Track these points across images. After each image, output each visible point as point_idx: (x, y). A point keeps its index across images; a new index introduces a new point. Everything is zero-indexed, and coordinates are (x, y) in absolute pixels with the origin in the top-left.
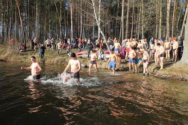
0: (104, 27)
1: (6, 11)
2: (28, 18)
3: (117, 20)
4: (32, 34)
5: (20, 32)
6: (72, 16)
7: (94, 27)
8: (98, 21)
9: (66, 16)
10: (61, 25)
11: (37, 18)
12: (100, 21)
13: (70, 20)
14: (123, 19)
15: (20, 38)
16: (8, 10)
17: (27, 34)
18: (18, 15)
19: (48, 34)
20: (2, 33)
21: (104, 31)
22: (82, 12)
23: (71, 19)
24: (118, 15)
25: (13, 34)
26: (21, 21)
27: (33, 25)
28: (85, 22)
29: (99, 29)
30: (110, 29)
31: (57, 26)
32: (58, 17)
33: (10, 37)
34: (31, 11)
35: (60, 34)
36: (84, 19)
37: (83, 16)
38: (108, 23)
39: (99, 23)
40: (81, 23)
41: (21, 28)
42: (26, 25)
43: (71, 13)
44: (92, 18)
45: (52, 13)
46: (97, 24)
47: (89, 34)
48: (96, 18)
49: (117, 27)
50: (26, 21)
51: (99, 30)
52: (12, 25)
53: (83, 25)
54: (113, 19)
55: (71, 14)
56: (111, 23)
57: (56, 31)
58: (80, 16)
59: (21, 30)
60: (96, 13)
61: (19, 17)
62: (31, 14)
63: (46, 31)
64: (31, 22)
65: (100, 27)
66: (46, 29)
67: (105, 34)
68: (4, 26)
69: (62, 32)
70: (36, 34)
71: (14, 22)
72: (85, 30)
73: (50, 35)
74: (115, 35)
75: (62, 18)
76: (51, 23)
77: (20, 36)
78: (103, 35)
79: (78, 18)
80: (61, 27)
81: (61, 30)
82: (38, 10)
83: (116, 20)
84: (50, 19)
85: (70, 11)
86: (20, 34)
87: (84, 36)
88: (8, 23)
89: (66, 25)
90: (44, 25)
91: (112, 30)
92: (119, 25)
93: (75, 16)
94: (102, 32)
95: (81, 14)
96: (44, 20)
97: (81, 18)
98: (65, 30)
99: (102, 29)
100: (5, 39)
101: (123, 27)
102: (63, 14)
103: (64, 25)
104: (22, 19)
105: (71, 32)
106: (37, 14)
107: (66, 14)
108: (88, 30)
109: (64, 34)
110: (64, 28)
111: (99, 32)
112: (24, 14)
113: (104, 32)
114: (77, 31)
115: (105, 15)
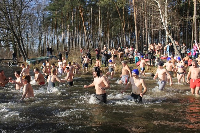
0: (173, 30)
1: (71, 22)
2: (91, 27)
3: (188, 21)
4: (95, 42)
5: (84, 41)
6: (136, 21)
7: (160, 31)
8: (165, 24)
9: (130, 21)
10: (125, 31)
11: (100, 25)
12: (167, 24)
13: (133, 25)
14: (195, 20)
15: (84, 47)
16: (73, 20)
17: (91, 43)
18: (82, 25)
19: (111, 42)
20: (68, 43)
21: (173, 34)
22: (147, 15)
23: (135, 24)
24: (189, 15)
25: (78, 43)
26: (85, 30)
27: (96, 34)
28: (151, 26)
29: (167, 32)
30: (180, 32)
31: (121, 33)
32: (121, 23)
33: (75, 46)
34: (93, 19)
35: (124, 40)
36: (149, 23)
37: (148, 20)
38: (178, 25)
39: (167, 26)
40: (146, 28)
41: (85, 37)
42: (89, 34)
43: (135, 17)
44: (158, 21)
45: (115, 19)
46: (164, 28)
47: (155, 39)
48: (163, 21)
49: (188, 29)
50: (90, 30)
51: (166, 34)
52: (76, 35)
53: (148, 30)
54: (182, 20)
55: (135, 19)
56: (180, 25)
57: (119, 38)
58: (144, 21)
59: (85, 39)
60: (162, 16)
61: (83, 26)
62: (94, 23)
63: (109, 39)
64: (94, 30)
65: (168, 31)
66: (109, 36)
67: (173, 38)
68: (69, 36)
69: (126, 39)
70: (100, 42)
71: (79, 31)
72: (150, 35)
73: (113, 42)
74: (186, 39)
75: (125, 24)
76: (114, 31)
77: (84, 45)
78: (171, 39)
79: (142, 23)
80: (125, 33)
81: (124, 36)
82: (101, 18)
83: (186, 21)
84: (113, 26)
85: (134, 16)
86: (84, 43)
87: (149, 41)
88: (73, 33)
89: (130, 31)
90: (107, 32)
91: (182, 33)
92: (191, 27)
93: (139, 21)
94: (170, 36)
95: (146, 18)
96: (107, 28)
97: (146, 22)
98: (128, 36)
99: (170, 33)
100: (71, 49)
101: (196, 28)
102: (126, 20)
103: (127, 31)
104: (86, 28)
105: (135, 38)
106: (100, 22)
107: (130, 19)
108: (154, 35)
109: (128, 41)
110: (128, 35)
111: (167, 36)
112: (87, 23)
113: (172, 36)
114: (142, 36)
115: (173, 17)
